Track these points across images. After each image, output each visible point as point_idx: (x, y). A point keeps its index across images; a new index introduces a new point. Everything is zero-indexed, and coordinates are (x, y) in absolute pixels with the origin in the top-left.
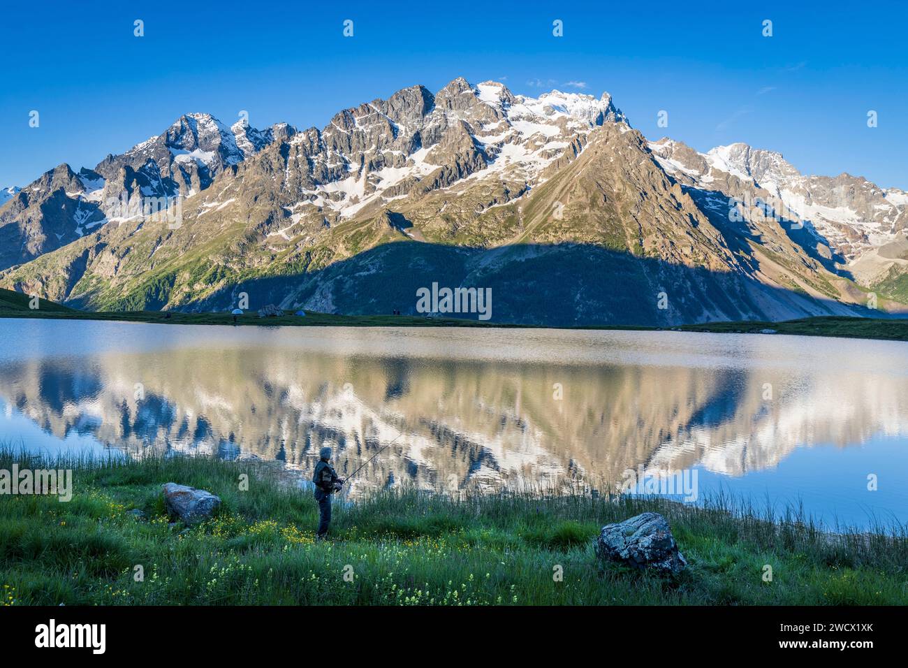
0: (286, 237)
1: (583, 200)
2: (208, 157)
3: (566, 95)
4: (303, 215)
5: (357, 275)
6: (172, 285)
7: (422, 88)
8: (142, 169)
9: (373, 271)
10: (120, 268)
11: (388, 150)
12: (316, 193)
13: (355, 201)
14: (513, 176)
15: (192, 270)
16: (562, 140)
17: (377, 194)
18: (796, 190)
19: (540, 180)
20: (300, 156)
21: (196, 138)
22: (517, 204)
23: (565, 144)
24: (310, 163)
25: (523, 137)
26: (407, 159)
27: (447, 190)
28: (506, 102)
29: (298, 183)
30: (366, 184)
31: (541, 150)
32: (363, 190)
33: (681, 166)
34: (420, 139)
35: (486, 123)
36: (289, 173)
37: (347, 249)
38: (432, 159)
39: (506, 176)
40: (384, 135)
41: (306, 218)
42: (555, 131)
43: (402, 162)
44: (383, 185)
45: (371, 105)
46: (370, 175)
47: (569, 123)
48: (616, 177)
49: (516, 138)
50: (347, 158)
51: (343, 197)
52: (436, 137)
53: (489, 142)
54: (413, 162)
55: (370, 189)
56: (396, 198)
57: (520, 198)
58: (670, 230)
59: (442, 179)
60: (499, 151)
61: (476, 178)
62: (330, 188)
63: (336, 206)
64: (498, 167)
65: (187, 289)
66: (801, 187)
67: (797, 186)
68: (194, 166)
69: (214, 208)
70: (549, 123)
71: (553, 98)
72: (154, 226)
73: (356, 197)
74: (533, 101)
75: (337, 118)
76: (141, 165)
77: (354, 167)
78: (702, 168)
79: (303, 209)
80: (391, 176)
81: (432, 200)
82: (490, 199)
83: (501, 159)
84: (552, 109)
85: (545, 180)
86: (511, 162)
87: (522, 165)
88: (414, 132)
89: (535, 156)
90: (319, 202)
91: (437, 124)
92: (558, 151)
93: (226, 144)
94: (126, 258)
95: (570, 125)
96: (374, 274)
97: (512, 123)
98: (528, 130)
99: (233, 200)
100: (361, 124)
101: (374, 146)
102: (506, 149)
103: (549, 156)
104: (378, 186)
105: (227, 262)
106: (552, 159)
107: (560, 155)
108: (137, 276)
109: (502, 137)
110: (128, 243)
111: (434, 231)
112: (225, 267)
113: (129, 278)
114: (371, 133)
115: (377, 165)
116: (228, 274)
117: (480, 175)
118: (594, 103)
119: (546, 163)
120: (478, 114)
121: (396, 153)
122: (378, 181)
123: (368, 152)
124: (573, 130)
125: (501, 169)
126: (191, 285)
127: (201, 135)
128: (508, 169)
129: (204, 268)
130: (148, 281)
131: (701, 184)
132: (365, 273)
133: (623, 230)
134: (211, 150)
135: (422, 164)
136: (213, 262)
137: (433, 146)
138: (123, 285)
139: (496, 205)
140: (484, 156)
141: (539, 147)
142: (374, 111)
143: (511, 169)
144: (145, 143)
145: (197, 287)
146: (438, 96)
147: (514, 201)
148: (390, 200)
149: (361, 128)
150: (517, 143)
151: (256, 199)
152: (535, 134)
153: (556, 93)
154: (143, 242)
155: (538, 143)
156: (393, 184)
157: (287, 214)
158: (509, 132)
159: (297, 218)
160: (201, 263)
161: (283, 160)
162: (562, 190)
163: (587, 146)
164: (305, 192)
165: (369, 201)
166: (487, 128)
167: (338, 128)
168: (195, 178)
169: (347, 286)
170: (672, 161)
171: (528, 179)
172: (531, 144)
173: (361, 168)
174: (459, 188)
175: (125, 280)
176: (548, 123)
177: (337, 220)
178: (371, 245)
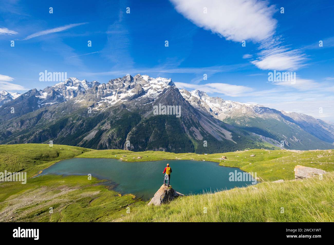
0: (97, 109)
1: (166, 103)
2: (76, 88)
3: (162, 78)
4: (102, 104)
5: (116, 119)
6: (67, 121)
7: (130, 76)
8: (58, 91)
9: (120, 118)
10: (52, 116)
11: (122, 89)
12: (105, 99)
13: (114, 101)
14: (151, 97)
15: (73, 117)
16: (161, 89)
17: (120, 99)
18: (208, 100)
19: (157, 98)
20: (101, 90)
21: (73, 83)
22: (152, 103)
23: (162, 90)
24: (103, 92)
25: (153, 88)
26: (127, 91)
27: (136, 99)
28: (150, 80)
29: (100, 96)
30: (117, 97)
31: (157, 91)
32: (116, 98)
33: (186, 95)
34: (130, 87)
35: (145, 84)
36: (98, 94)
37: (113, 113)
38: (133, 92)
39: (149, 97)
40: (121, 86)
41: (102, 105)
42: (160, 87)
43: (125, 92)
44: (121, 97)
45: (118, 79)
46: (118, 95)
47: (163, 85)
48: (173, 98)
49: (151, 88)
50: (112, 91)
51: (111, 100)
52: (133, 86)
53: (145, 89)
54: (128, 92)
55: (118, 98)
57: (153, 102)
58: (184, 110)
59: (135, 97)
60: (148, 91)
62: (108, 98)
63: (110, 102)
66: (209, 99)
67: (208, 99)
68: (72, 90)
69: (78, 102)
70: (159, 85)
72: (62, 106)
74: (155, 79)
75: (110, 81)
77: (114, 93)
78: (190, 95)
79: (101, 103)
80: (123, 95)
81: (133, 102)
82: (146, 102)
83: (148, 92)
84: (159, 82)
85: (158, 98)
86: (151, 93)
87: (153, 94)
88: (128, 86)
89: (156, 92)
90: (105, 101)
91: (134, 84)
92: (161, 91)
93: (81, 85)
94: (54, 114)
95: (163, 86)
96: (120, 119)
97: (151, 85)
98: (154, 86)
99: (83, 100)
100: (116, 83)
101: (119, 88)
102: (150, 90)
103: (159, 92)
104: (120, 98)
105: (82, 115)
106: (160, 93)
107: (161, 93)
108: (57, 119)
109: (148, 88)
110: (55, 110)
111: (133, 109)
112: (81, 117)
113: (55, 119)
114: (118, 85)
115: (120, 92)
116: (82, 118)
117: (144, 96)
118: (168, 80)
119: (158, 94)
120: (143, 82)
121: (124, 90)
122: (120, 96)
123: (117, 90)
124: (164, 87)
125: (148, 95)
126: (72, 121)
127: (74, 83)
128: (150, 95)
129: (76, 117)
130: (60, 120)
131: (190, 99)
132: (118, 119)
134: (77, 87)
135: (130, 93)
136: (78, 115)
137: (133, 89)
138: (53, 121)
139: (147, 103)
140: (144, 92)
141: (156, 90)
142: (119, 80)
143: (151, 95)
144: (58, 84)
145: (74, 122)
146: (134, 78)
147: (151, 102)
148: (123, 101)
149: (116, 84)
150: (152, 89)
151: (89, 100)
152: (156, 87)
153: (160, 78)
154: (59, 110)
155: (156, 89)
156: (123, 97)
157: (97, 104)
158: (150, 87)
159: (100, 105)
160: (75, 116)
161: (97, 91)
162: (162, 100)
163: (167, 91)
164: (102, 98)
165: (118, 101)
166: (145, 85)
167: (110, 84)
168: (72, 93)
169: (114, 122)
170: (184, 94)
171: (154, 97)
172: (155, 90)
173: (116, 94)
174: (139, 99)
175: (53, 120)
176: (158, 85)
177: (110, 105)
178: (119, 112)
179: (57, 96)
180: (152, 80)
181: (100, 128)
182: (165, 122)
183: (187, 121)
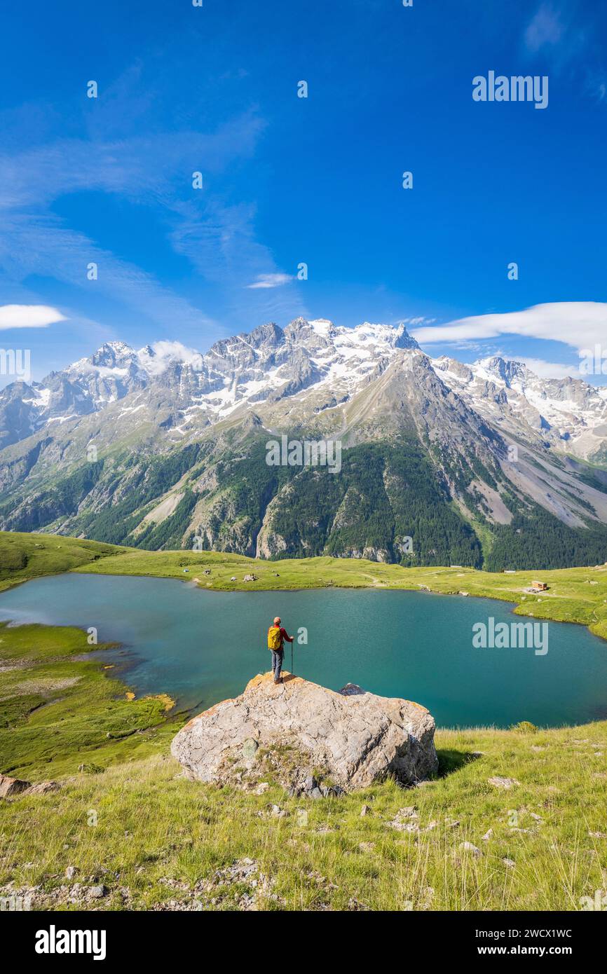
0: (181, 432)
1: (387, 404)
2: (122, 372)
3: (373, 326)
4: (193, 416)
5: (233, 460)
6: (102, 468)
7: (274, 325)
8: (77, 382)
9: (244, 458)
10: (64, 456)
11: (251, 369)
12: (201, 400)
13: (228, 405)
14: (338, 387)
15: (115, 457)
16: (372, 361)
17: (244, 400)
18: (535, 389)
19: (357, 389)
20: (189, 374)
21: (114, 359)
22: (343, 407)
23: (375, 364)
24: (197, 379)
25: (345, 359)
26: (264, 374)
27: (293, 398)
28: (333, 333)
29: (188, 392)
30: (236, 394)
31: (358, 368)
32: (234, 397)
33: (454, 376)
34: (274, 359)
35: (319, 349)
36: (182, 387)
37: (225, 441)
38: (282, 375)
39: (334, 387)
40: (248, 358)
41: (195, 418)
42: (367, 354)
43: (260, 377)
44: (249, 394)
45: (239, 337)
46: (239, 386)
47: (377, 348)
48: (410, 389)
49: (339, 360)
50: (222, 375)
51: (220, 403)
52: (284, 358)
53: (320, 363)
54: (268, 377)
55: (238, 397)
56: (258, 403)
57: (344, 403)
58: (447, 425)
59: (290, 390)
60: (328, 369)
61: (313, 389)
62: (211, 396)
63: (215, 409)
64: (328, 380)
65: (113, 471)
66: (539, 387)
67: (536, 386)
68: (114, 379)
69: (130, 411)
70: (363, 348)
71: (365, 328)
72: (87, 425)
73: (230, 402)
74: (351, 330)
75: (215, 347)
76: (75, 379)
77: (227, 381)
78: (469, 377)
79: (191, 412)
80: (253, 387)
81: (282, 405)
82: (324, 404)
83: (330, 373)
84: (364, 338)
85: (361, 390)
86: (337, 377)
87: (345, 379)
88: (269, 356)
89: (353, 372)
90: (204, 407)
91: (285, 350)
92: (370, 369)
93: (135, 363)
94: (68, 449)
95: (377, 350)
96: (244, 460)
97: (337, 348)
98: (348, 353)
99: (143, 406)
100: (232, 350)
101: (241, 366)
102: (335, 367)
103: (364, 372)
104: (244, 394)
105: (140, 451)
106: (366, 375)
107: (371, 372)
108: (77, 462)
109: (331, 358)
110: (69, 438)
111: (284, 427)
112: (138, 455)
113: (71, 462)
114: (239, 357)
115: (245, 379)
116: (141, 459)
117: (316, 386)
118: (393, 331)
119: (362, 377)
120: (313, 343)
121: (257, 371)
122: (244, 391)
123: (237, 370)
124: (379, 354)
125: (330, 382)
126: (115, 468)
127: (118, 357)
128: (335, 382)
129: (123, 455)
130: (84, 465)
131: (469, 388)
132: (239, 459)
133: (415, 426)
134: (125, 368)
135: (276, 379)
136: (130, 451)
137: (283, 365)
138: (66, 468)
139: (328, 408)
140: (316, 375)
141: (356, 366)
142: (241, 341)
143: (337, 382)
144: (77, 363)
145: (120, 469)
146: (285, 330)
147: (340, 405)
148: (253, 404)
149: (232, 353)
150: (341, 363)
151: (159, 405)
152: (353, 357)
153: (367, 324)
154: (80, 437)
155: (355, 363)
156: (255, 393)
157: (181, 416)
158: (335, 356)
159: (188, 418)
160: (123, 452)
161: (178, 377)
162: (373, 398)
163: (389, 366)
164: (194, 399)
165: (238, 405)
166: (320, 352)
167: (216, 353)
168: (113, 387)
169: (226, 468)
170: (448, 372)
171: (349, 389)
172: (351, 364)
173: (232, 382)
174: (301, 397)
175: (68, 464)
176: (361, 348)
177: (216, 419)
178: (242, 438)
179: (77, 396)
180: (341, 334)
181: (189, 486)
182: (383, 467)
183: (458, 462)
